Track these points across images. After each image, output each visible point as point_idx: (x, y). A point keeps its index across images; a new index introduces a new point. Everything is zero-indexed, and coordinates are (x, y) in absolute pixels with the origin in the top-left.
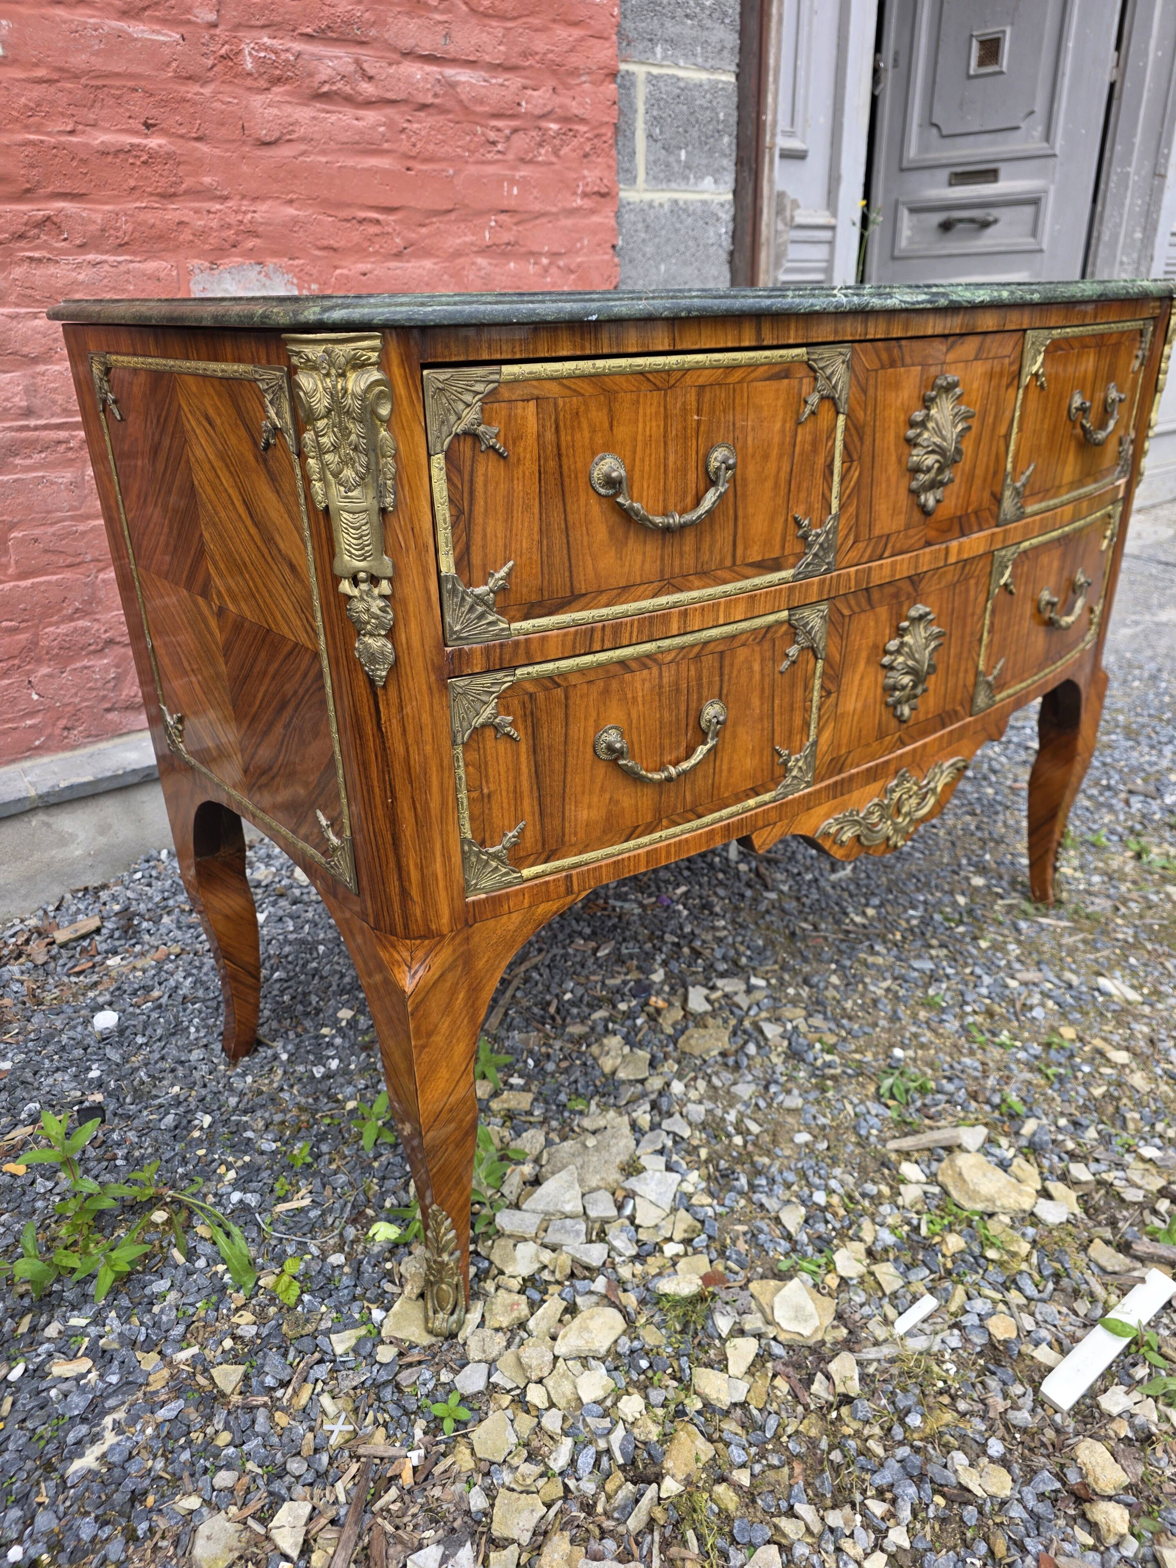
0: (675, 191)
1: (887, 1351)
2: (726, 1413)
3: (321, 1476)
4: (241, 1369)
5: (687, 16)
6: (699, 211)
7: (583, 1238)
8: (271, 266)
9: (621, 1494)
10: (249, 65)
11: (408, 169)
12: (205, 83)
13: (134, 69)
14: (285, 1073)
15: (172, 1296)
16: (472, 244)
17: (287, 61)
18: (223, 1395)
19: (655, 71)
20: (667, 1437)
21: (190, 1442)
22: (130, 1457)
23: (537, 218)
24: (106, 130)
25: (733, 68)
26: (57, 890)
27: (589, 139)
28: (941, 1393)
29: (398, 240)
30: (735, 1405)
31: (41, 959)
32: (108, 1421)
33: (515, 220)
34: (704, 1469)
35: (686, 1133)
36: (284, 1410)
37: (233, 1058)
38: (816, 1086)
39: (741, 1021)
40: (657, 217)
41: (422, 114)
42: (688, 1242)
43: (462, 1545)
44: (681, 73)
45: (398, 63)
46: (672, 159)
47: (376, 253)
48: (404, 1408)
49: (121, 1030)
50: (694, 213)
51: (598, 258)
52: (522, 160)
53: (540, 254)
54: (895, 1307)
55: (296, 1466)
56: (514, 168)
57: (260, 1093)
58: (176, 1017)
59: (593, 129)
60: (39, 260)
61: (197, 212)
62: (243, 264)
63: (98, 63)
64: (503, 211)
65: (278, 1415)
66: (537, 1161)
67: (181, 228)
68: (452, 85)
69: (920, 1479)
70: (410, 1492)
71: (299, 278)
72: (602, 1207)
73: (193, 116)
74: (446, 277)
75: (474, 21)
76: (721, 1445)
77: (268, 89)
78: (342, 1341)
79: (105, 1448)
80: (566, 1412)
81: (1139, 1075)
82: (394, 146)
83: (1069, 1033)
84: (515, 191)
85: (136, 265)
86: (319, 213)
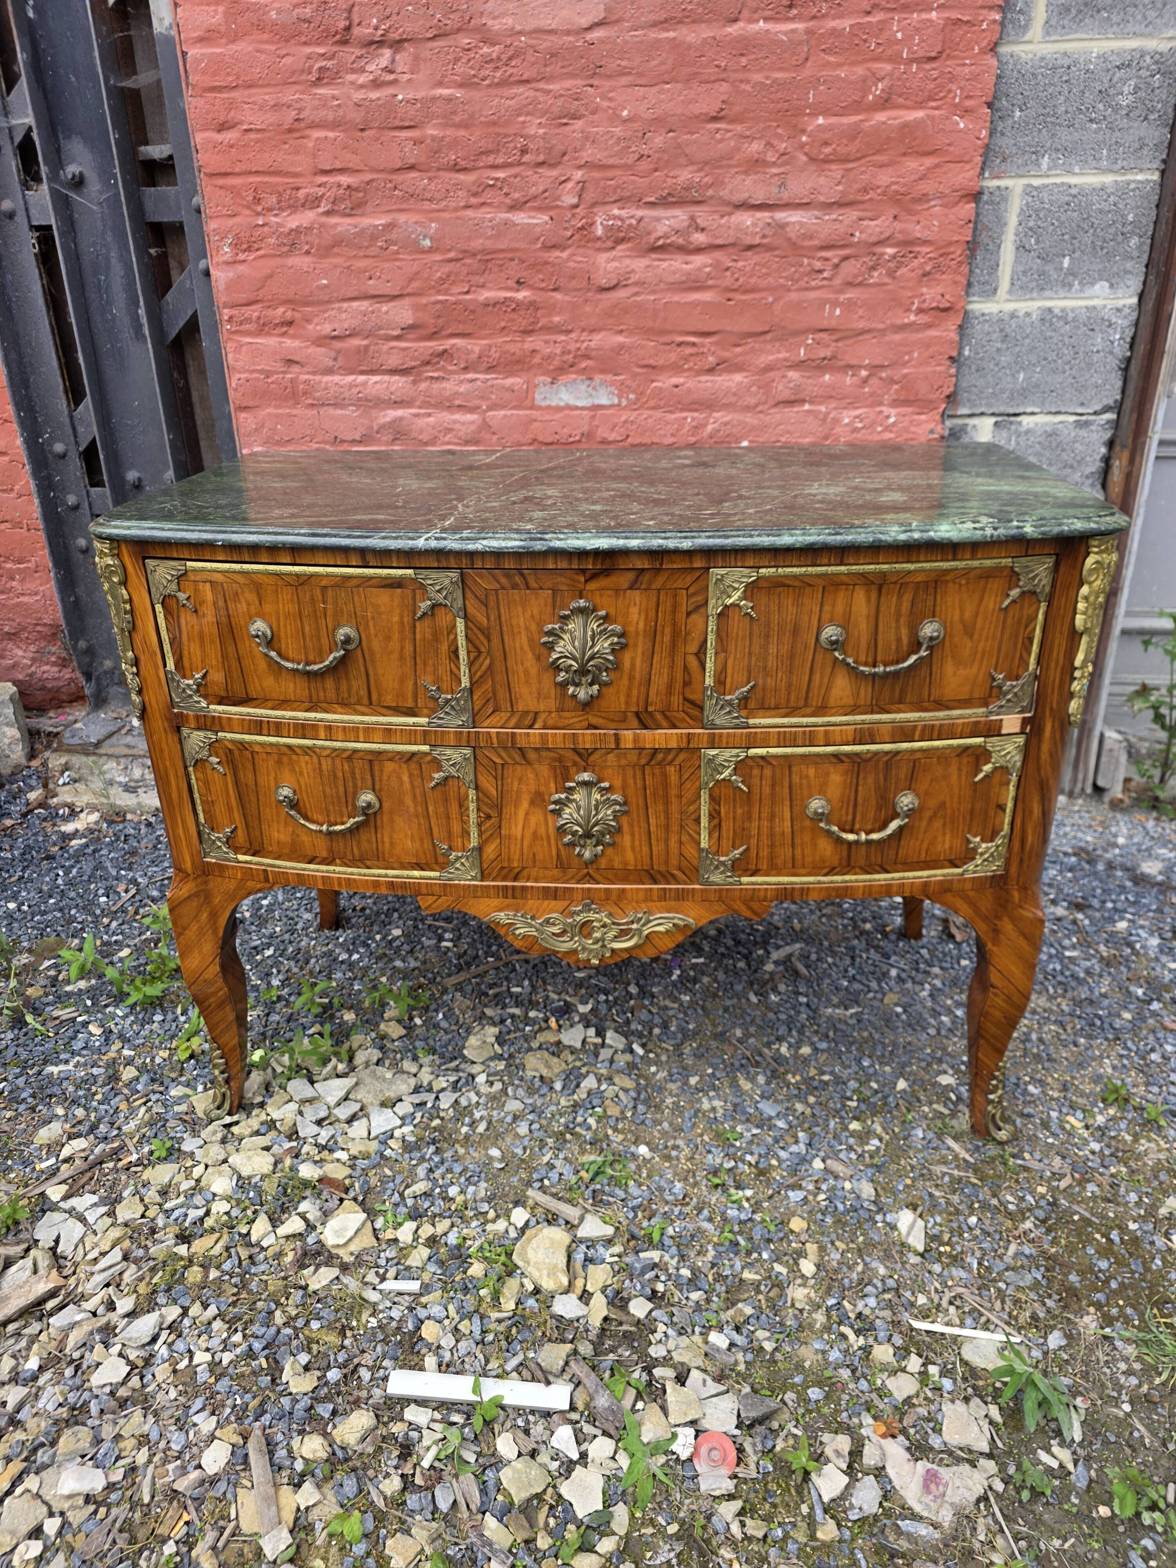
0: (1051, 299)
1: (357, 1287)
2: (249, 1245)
3: (105, 1138)
4: (137, 1074)
5: (1091, 121)
6: (1083, 318)
8: (599, 381)
10: (599, 231)
11: (729, 300)
12: (563, 248)
13: (514, 245)
15: (156, 1026)
16: (785, 360)
17: (630, 225)
18: (119, 1079)
19: (1036, 182)
20: (212, 1231)
21: (89, 1089)
22: (68, 1079)
23: (860, 334)
24: (491, 289)
25: (1157, 164)
27: (932, 259)
29: (711, 359)
30: (259, 1245)
32: (78, 1059)
33: (834, 337)
34: (205, 1256)
35: (445, 1106)
37: (322, 927)
39: (584, 1066)
41: (749, 253)
42: (354, 1158)
44: (1073, 180)
45: (730, 214)
47: (690, 369)
50: (1074, 320)
51: (929, 369)
52: (850, 284)
53: (860, 367)
54: (399, 1272)
56: (840, 291)
57: (308, 952)
59: (937, 249)
60: (437, 379)
61: (547, 342)
62: (576, 379)
63: (489, 244)
64: (822, 330)
65: (125, 1102)
66: (354, 1066)
67: (534, 354)
68: (782, 226)
69: (270, 1346)
70: (117, 1169)
71: (620, 390)
72: (346, 1112)
73: (552, 274)
74: (754, 388)
75: (813, 168)
77: (613, 248)
79: (65, 1069)
80: (198, 1187)
81: (806, 1291)
82: (718, 282)
83: (797, 1224)
84: (838, 312)
85: (499, 381)
86: (643, 340)
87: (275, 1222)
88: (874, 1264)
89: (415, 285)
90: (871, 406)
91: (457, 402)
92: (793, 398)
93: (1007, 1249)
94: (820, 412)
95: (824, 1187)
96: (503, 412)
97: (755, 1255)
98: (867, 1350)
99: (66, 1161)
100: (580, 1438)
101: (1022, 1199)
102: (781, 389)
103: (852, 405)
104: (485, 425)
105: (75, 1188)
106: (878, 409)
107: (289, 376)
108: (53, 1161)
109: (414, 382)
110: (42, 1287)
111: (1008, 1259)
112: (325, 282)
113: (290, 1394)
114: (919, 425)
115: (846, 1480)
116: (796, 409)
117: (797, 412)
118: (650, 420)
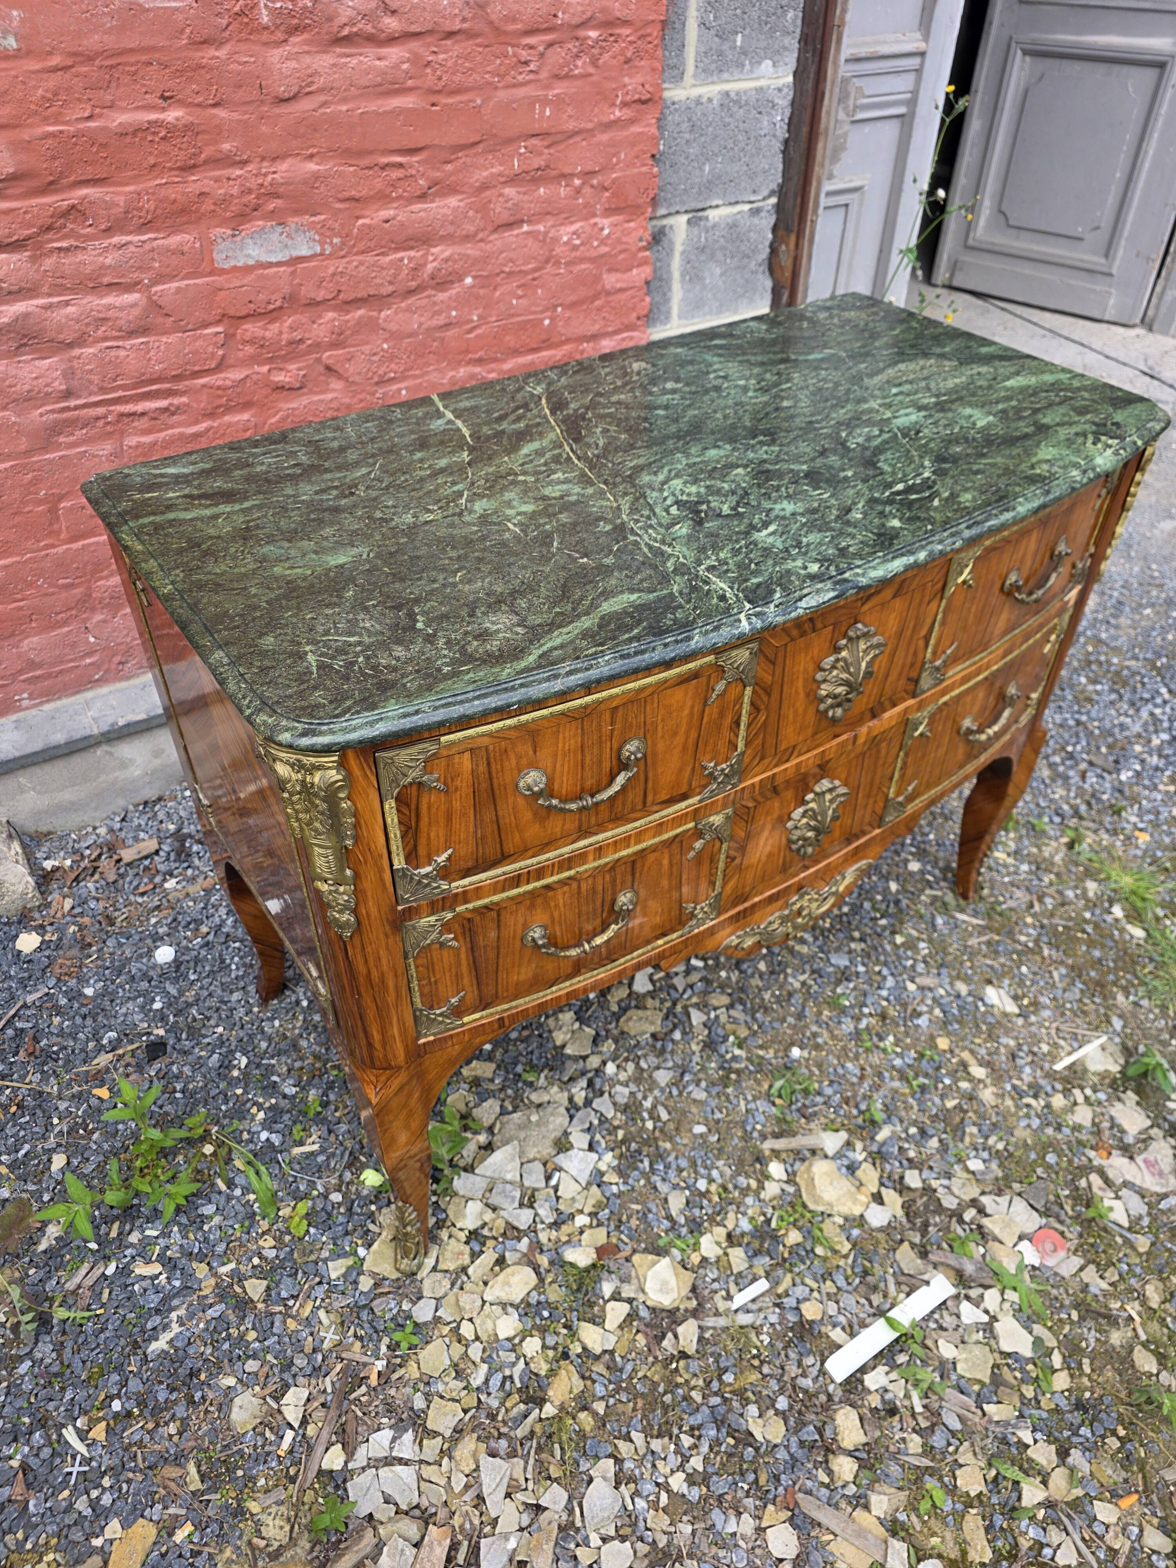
0: (728, 81)
1: (722, 1322)
2: (597, 1358)
3: (316, 1370)
4: (265, 1283)
6: (753, 101)
7: (516, 1204)
8: (293, 226)
9: (515, 1410)
10: (265, 19)
11: (433, 105)
12: (221, 44)
13: (148, 41)
14: (305, 1020)
15: (217, 1220)
16: (500, 175)
17: (304, 8)
18: (252, 1301)
20: (552, 1373)
21: (229, 1336)
22: (189, 1344)
23: (571, 137)
24: (124, 110)
26: (122, 802)
27: (631, 43)
28: (754, 1357)
29: (421, 182)
30: (605, 1352)
31: (112, 877)
32: (174, 1315)
33: (546, 143)
34: (574, 1399)
35: (610, 1114)
36: (293, 1317)
37: (265, 1001)
38: (721, 1078)
39: (674, 1004)
40: (704, 115)
41: (449, 42)
42: (593, 1215)
43: (406, 1431)
46: (726, 47)
47: (400, 197)
48: (374, 1327)
49: (177, 963)
50: (746, 103)
51: (635, 171)
52: (557, 77)
53: (573, 175)
54: (737, 1284)
55: (300, 1361)
56: (548, 87)
57: (285, 1037)
58: (221, 955)
59: (636, 31)
60: (67, 249)
61: (217, 180)
62: (264, 227)
63: (111, 42)
64: (533, 136)
65: (289, 1320)
66: (490, 1130)
67: (202, 198)
68: (482, 6)
69: (719, 1423)
70: (374, 1389)
71: (321, 234)
72: (535, 1178)
73: (210, 82)
74: (471, 213)
76: (589, 1383)
77: (286, 41)
78: (336, 1269)
79: (172, 1335)
80: (488, 1345)
81: (990, 1090)
82: (419, 83)
83: (943, 1043)
84: (548, 113)
85: (160, 242)
86: (340, 165)
87: (597, 1322)
88: (1005, 1040)
90: (586, 219)
91: (106, 280)
92: (512, 219)
93: (1051, 977)
94: (539, 232)
95: (930, 1002)
96: (174, 285)
97: (940, 1086)
98: (1048, 1106)
100: (977, 1302)
101: (1029, 935)
102: (500, 211)
103: (568, 221)
104: (155, 306)
105: (350, 1441)
106: (593, 221)
108: (289, 1434)
109: (33, 259)
110: (438, 1552)
113: (776, 1445)
114: (629, 234)
115: (1120, 1203)
116: (515, 232)
117: (517, 236)
118: (362, 268)
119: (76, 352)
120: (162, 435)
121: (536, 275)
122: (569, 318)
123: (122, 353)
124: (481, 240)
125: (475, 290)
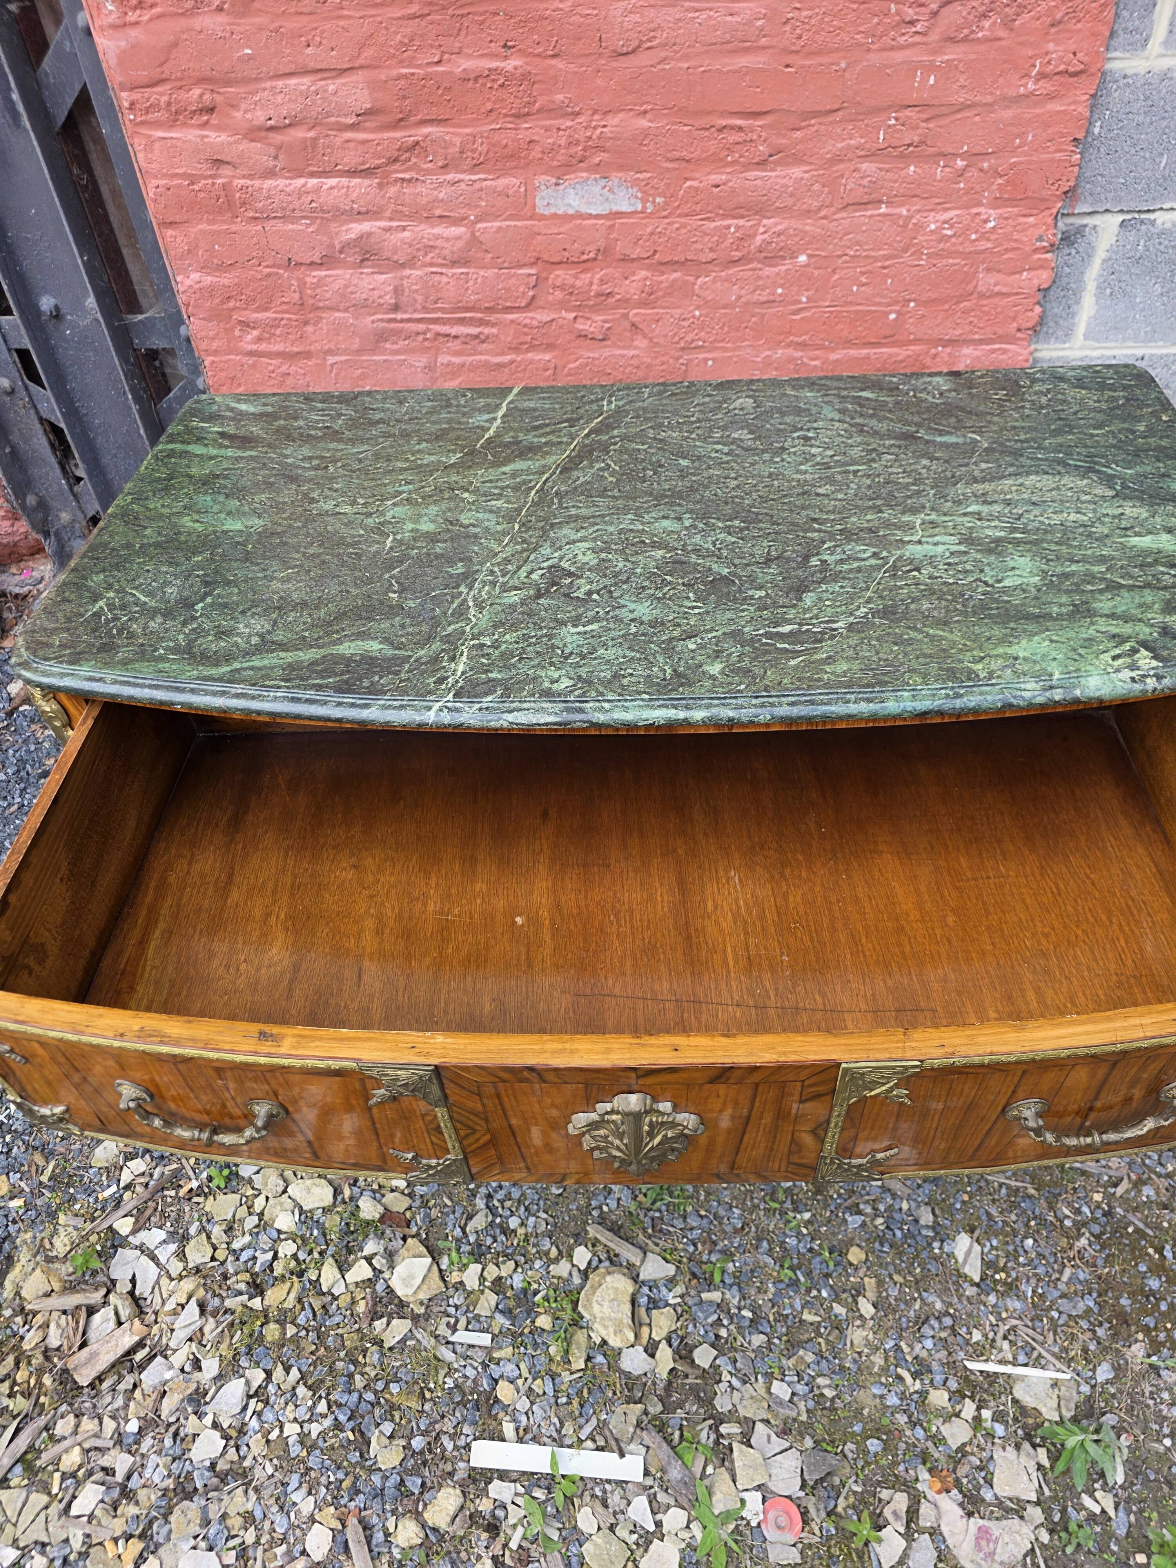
1: (429, 1342)
2: (321, 1293)
8: (616, 181)
9: (239, 1285)
11: (788, 66)
16: (859, 147)
20: (282, 1279)
23: (959, 111)
24: (469, 56)
28: (428, 1389)
29: (761, 148)
30: (330, 1293)
33: (924, 116)
34: (279, 1310)
40: (1172, 92)
42: (411, 1185)
43: (173, 1242)
47: (734, 162)
51: (1045, 157)
52: (952, 40)
53: (956, 155)
54: (469, 1323)
56: (937, 52)
60: (409, 181)
61: (548, 129)
62: (588, 179)
64: (909, 106)
67: (532, 146)
69: (355, 1415)
70: (179, 1198)
71: (644, 192)
73: (550, 33)
74: (816, 187)
76: (299, 1307)
80: (263, 1224)
81: (865, 1333)
82: (774, 41)
83: (855, 1255)
84: (932, 80)
85: (489, 183)
86: (674, 124)
87: (343, 1268)
88: (932, 1298)
89: (368, 53)
90: (966, 207)
91: (438, 212)
92: (866, 199)
93: (1061, 1272)
94: (900, 216)
95: (882, 1208)
96: (497, 224)
97: (814, 1293)
98: (923, 1394)
99: (128, 1187)
100: (655, 1507)
101: (1078, 1211)
102: (853, 188)
103: (942, 207)
104: (474, 240)
105: (142, 1221)
106: (974, 210)
107: (220, 181)
108: (114, 1188)
109: (380, 186)
110: (128, 1340)
111: (1061, 1286)
112: (249, 51)
113: (380, 1469)
114: (1024, 230)
115: (904, 1543)
116: (869, 213)
117: (871, 217)
118: (684, 231)
119: (407, 272)
120: (470, 359)
121: (887, 263)
122: (923, 316)
123: (445, 279)
124: (824, 218)
125: (809, 270)
